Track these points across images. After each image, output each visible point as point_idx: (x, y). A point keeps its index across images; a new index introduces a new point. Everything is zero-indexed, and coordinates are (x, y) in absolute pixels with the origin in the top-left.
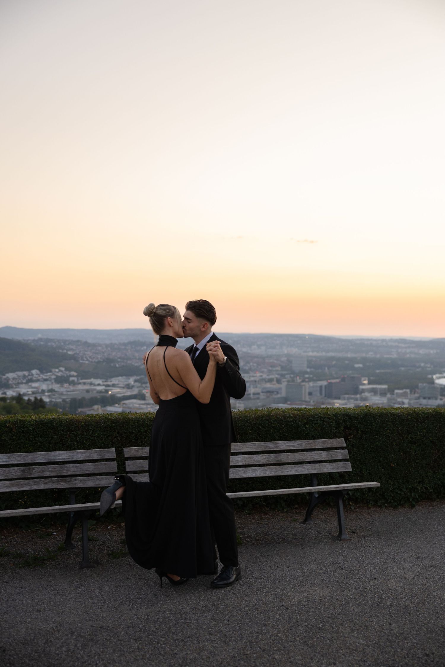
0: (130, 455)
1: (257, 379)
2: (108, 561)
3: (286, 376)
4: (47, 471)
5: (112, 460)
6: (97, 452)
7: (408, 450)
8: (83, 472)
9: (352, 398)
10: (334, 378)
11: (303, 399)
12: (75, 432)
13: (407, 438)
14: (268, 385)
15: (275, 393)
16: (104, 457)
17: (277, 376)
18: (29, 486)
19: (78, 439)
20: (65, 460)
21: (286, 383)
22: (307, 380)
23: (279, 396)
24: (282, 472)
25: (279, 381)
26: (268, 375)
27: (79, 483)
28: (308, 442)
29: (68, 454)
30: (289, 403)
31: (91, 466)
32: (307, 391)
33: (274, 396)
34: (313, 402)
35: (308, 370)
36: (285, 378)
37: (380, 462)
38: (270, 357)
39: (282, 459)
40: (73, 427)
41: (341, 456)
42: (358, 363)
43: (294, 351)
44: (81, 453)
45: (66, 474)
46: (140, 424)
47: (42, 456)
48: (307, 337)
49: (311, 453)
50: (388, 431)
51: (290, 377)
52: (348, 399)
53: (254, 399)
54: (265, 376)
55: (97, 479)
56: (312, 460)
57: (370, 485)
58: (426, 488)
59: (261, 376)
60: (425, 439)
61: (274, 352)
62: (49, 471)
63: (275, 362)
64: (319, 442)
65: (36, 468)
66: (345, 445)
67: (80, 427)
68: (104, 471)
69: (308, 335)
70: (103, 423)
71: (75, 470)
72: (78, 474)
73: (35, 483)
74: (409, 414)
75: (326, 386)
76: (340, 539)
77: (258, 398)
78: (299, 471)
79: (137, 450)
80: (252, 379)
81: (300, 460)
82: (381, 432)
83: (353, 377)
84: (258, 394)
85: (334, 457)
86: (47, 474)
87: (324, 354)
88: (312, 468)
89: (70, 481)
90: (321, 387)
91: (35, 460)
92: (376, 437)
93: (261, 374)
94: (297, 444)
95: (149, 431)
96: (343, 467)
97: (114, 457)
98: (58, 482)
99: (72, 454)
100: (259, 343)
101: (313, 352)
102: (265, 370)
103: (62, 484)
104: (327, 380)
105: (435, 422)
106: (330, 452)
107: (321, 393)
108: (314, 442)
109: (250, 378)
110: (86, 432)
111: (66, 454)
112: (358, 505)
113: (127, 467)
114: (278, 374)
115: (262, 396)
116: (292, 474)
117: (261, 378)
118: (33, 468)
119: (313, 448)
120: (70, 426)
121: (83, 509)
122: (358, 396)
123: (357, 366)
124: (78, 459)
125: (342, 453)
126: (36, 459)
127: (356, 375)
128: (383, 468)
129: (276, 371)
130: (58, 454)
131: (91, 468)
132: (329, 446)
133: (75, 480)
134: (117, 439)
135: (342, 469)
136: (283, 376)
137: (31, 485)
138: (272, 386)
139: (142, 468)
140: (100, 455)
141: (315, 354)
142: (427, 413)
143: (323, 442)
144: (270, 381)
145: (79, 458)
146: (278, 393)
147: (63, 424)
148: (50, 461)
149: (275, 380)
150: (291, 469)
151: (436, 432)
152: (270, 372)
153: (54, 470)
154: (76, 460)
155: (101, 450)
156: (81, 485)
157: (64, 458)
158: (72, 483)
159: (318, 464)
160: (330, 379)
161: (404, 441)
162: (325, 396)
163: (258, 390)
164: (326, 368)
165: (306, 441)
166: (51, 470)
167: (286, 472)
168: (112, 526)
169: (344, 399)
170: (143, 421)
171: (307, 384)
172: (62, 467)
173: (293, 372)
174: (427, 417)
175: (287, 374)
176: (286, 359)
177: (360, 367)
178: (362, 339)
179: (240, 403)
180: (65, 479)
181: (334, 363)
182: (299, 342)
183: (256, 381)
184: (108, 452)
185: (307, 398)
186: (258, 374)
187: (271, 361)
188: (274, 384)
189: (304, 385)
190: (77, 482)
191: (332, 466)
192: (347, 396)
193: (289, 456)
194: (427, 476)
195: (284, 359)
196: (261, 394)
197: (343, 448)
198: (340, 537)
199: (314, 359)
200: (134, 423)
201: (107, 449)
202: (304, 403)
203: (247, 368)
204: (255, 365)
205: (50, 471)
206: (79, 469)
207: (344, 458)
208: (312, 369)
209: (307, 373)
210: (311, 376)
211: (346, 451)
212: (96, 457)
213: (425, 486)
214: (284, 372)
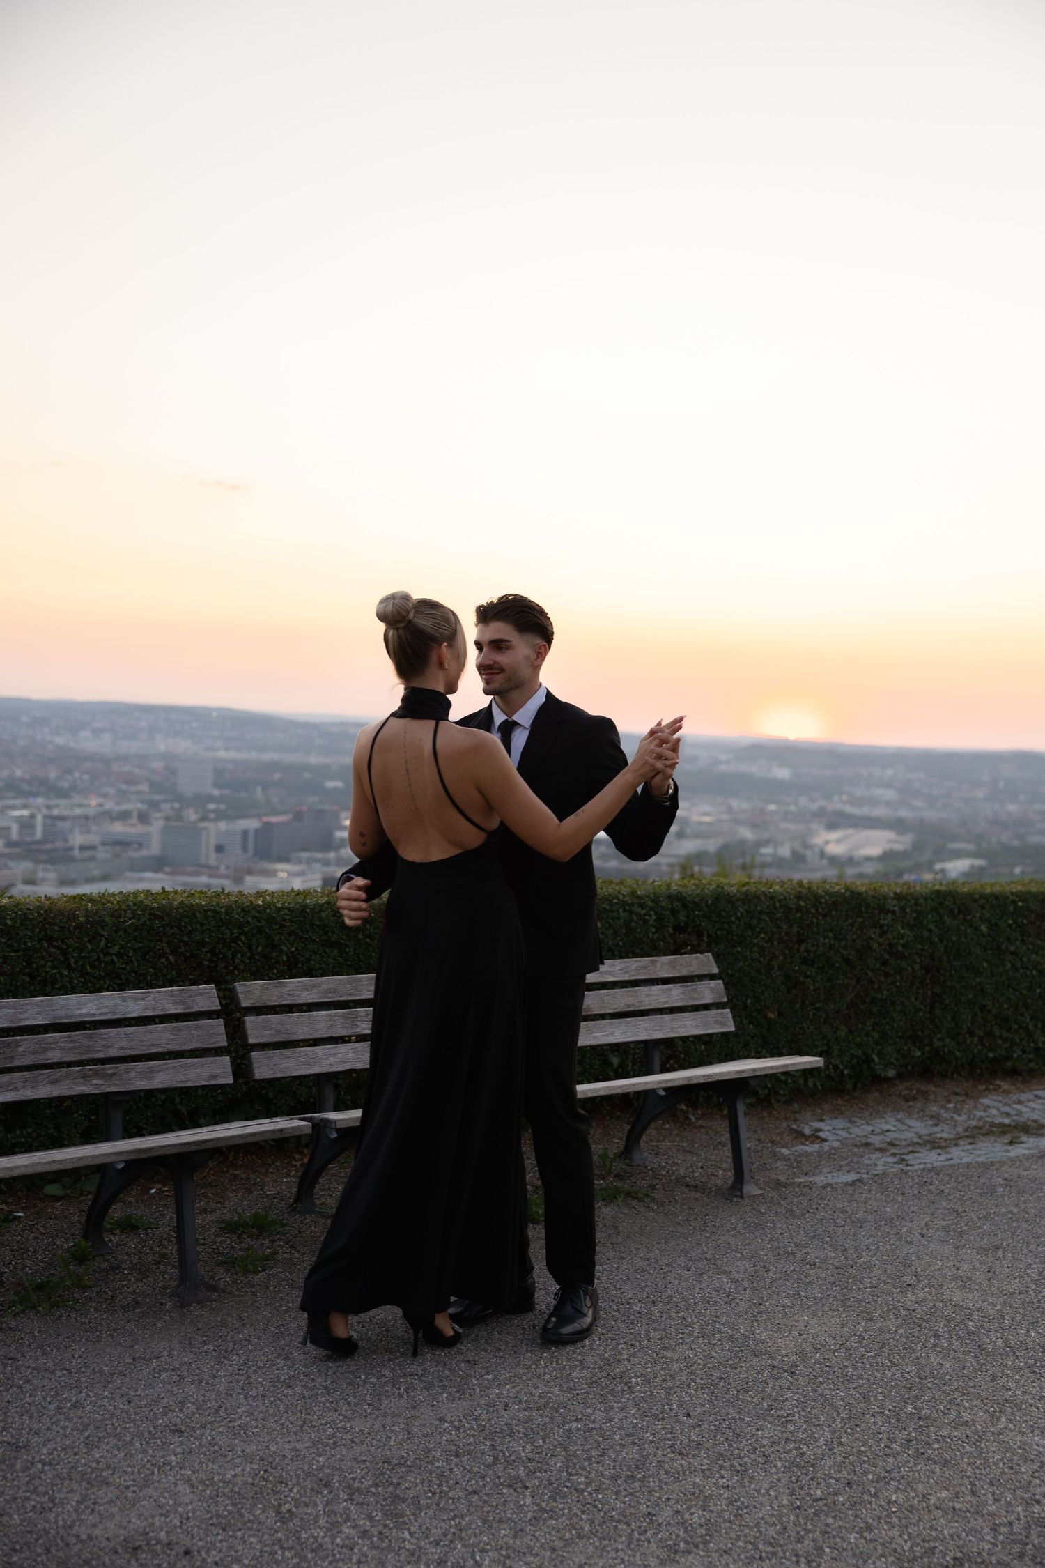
0: (251, 1001)
1: (91, 812)
2: (235, 1282)
3: (163, 806)
4: (53, 1048)
5: (209, 1015)
6: (172, 996)
7: (801, 979)
8: (144, 1048)
9: (317, 861)
10: (275, 812)
11: (203, 861)
12: (63, 941)
13: (798, 950)
14: (118, 828)
15: (135, 846)
16: (192, 1008)
17: (139, 805)
18: (11, 1090)
19: (72, 961)
20: (97, 1018)
21: (161, 823)
22: (212, 816)
23: (144, 852)
24: (595, 1038)
25: (143, 818)
26: (118, 803)
27: (138, 1079)
28: (642, 964)
29: (102, 1001)
30: (167, 869)
31: (163, 1031)
32: (213, 842)
33: (132, 854)
34: (227, 867)
35: (216, 792)
36: (160, 811)
37: (745, 1007)
38: (125, 759)
39: (592, 1006)
40: (56, 928)
41: (711, 997)
42: (332, 778)
43: (182, 746)
44: (135, 1000)
45: (103, 1056)
46: (221, 919)
47: (37, 1009)
48: (215, 714)
49: (650, 990)
50: (762, 935)
51: (172, 808)
52: (309, 861)
53: (83, 860)
54: (109, 805)
55: (182, 1066)
56: (653, 1007)
57: (805, 1063)
58: (836, 1068)
59: (100, 805)
60: (832, 953)
61: (134, 747)
62: (58, 1048)
63: (137, 771)
64: (663, 964)
65: (25, 1040)
66: (716, 970)
67: (76, 928)
68: (195, 1045)
69: (218, 709)
70: (130, 919)
71: (124, 1044)
72: (133, 1053)
73: (25, 1082)
74: (799, 897)
75: (256, 831)
76: (739, 1194)
77: (92, 859)
78: (630, 1034)
79: (267, 989)
80: (78, 811)
81: (628, 1006)
82: (748, 938)
83: (321, 812)
84: (93, 848)
85: (696, 999)
86: (55, 1056)
87: (254, 755)
88: (655, 1026)
89: (114, 1074)
90: (245, 833)
91: (21, 1020)
92: (739, 949)
93: (100, 800)
94: (618, 968)
95: (243, 938)
96: (716, 1022)
97: (216, 1008)
98: (85, 1077)
99: (110, 1002)
100: (96, 725)
101: (227, 749)
102: (111, 791)
103: (95, 1082)
104: (259, 816)
105: (850, 913)
106: (687, 986)
107: (245, 849)
108: (653, 962)
109: (72, 810)
110: (89, 941)
111: (96, 1002)
112: (699, 1112)
113: (249, 1032)
114: (142, 802)
115: (102, 854)
116: (615, 1041)
117: (100, 809)
118: (17, 1042)
119: (654, 976)
120: (47, 926)
121: (194, 1148)
122: (332, 855)
123: (330, 784)
124: (129, 1016)
125: (712, 990)
126: (22, 1017)
127: (327, 807)
128: (750, 1023)
129: (137, 793)
130: (75, 1001)
131: (162, 1037)
132: (684, 972)
133: (127, 1071)
134: (168, 959)
135: (716, 1026)
136: (154, 805)
137: (16, 1089)
138: (128, 829)
139: (284, 1035)
140: (183, 1003)
141: (232, 754)
142: (838, 894)
143: (671, 962)
144: (124, 816)
145: (129, 1013)
146: (141, 845)
147: (31, 920)
148: (57, 1021)
149: (135, 814)
150: (612, 1030)
151: (854, 937)
152: (122, 795)
153: (72, 1045)
154: (123, 1016)
155: (183, 990)
156: (143, 1084)
157: (92, 1012)
158: (121, 1079)
159: (666, 1017)
160: (266, 815)
161: (792, 958)
162: (255, 855)
163: (93, 839)
164: (259, 790)
165: (636, 961)
166: (63, 1045)
167: (603, 1036)
168: (160, 1189)
169: (299, 861)
170: (226, 913)
171: (211, 825)
172: (89, 1037)
173: (178, 797)
174: (834, 903)
175: (165, 801)
176: (162, 764)
177: (336, 789)
178: (342, 724)
179: (46, 870)
180: (103, 1069)
181: (277, 776)
182: (195, 725)
183: (87, 818)
184: (201, 994)
185: (213, 859)
186: (94, 802)
187: (127, 768)
188: (133, 825)
189: (206, 828)
190: (132, 1075)
191: (694, 1019)
192: (305, 855)
193: (605, 998)
194: (837, 1039)
195: (157, 765)
196: (100, 848)
197: (712, 977)
198: (741, 1190)
199: (230, 767)
200: (206, 917)
201: (195, 987)
202: (205, 870)
203: (66, 785)
204: (86, 777)
205: (61, 1049)
206: (133, 1040)
207: (718, 1001)
208: (226, 792)
209: (211, 798)
210: (223, 807)
211: (719, 984)
212: (173, 1009)
213: (833, 1061)
214: (157, 797)
